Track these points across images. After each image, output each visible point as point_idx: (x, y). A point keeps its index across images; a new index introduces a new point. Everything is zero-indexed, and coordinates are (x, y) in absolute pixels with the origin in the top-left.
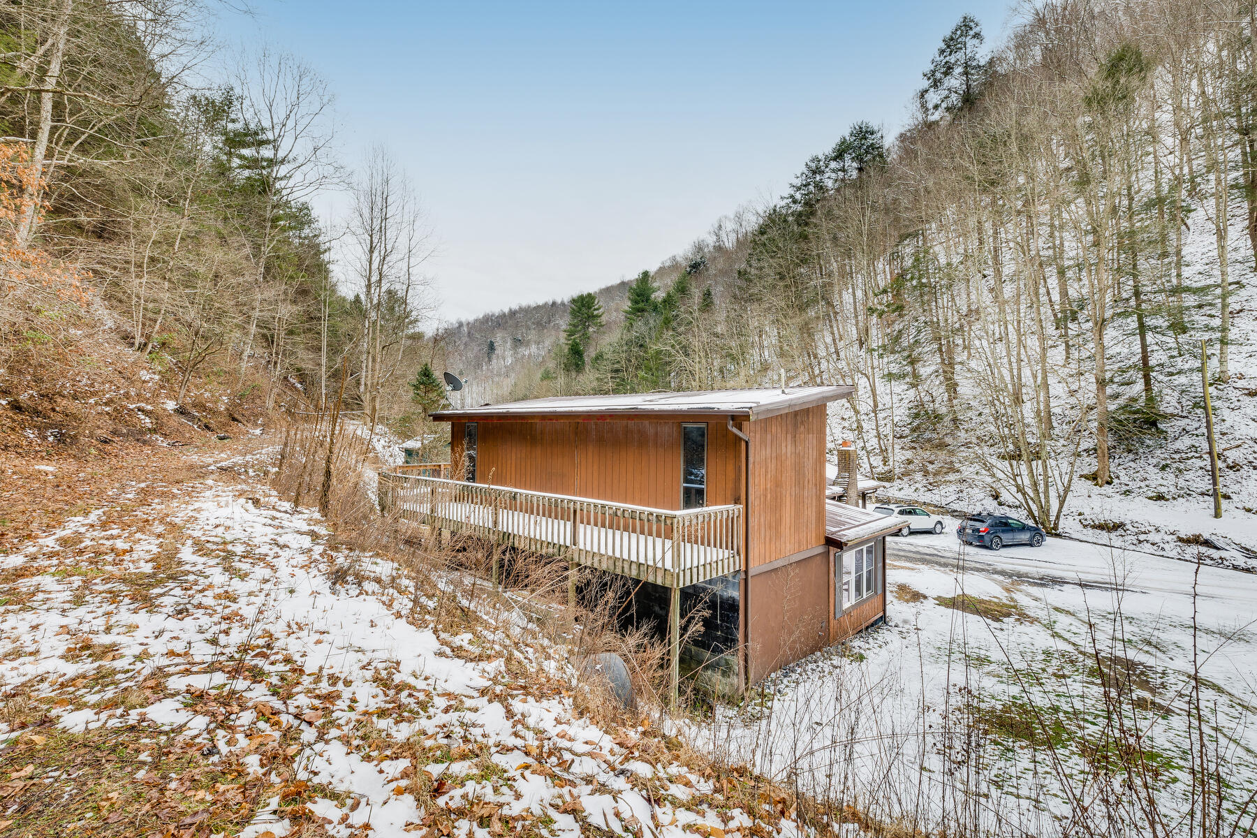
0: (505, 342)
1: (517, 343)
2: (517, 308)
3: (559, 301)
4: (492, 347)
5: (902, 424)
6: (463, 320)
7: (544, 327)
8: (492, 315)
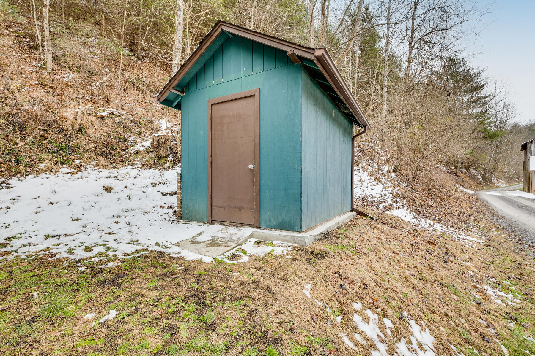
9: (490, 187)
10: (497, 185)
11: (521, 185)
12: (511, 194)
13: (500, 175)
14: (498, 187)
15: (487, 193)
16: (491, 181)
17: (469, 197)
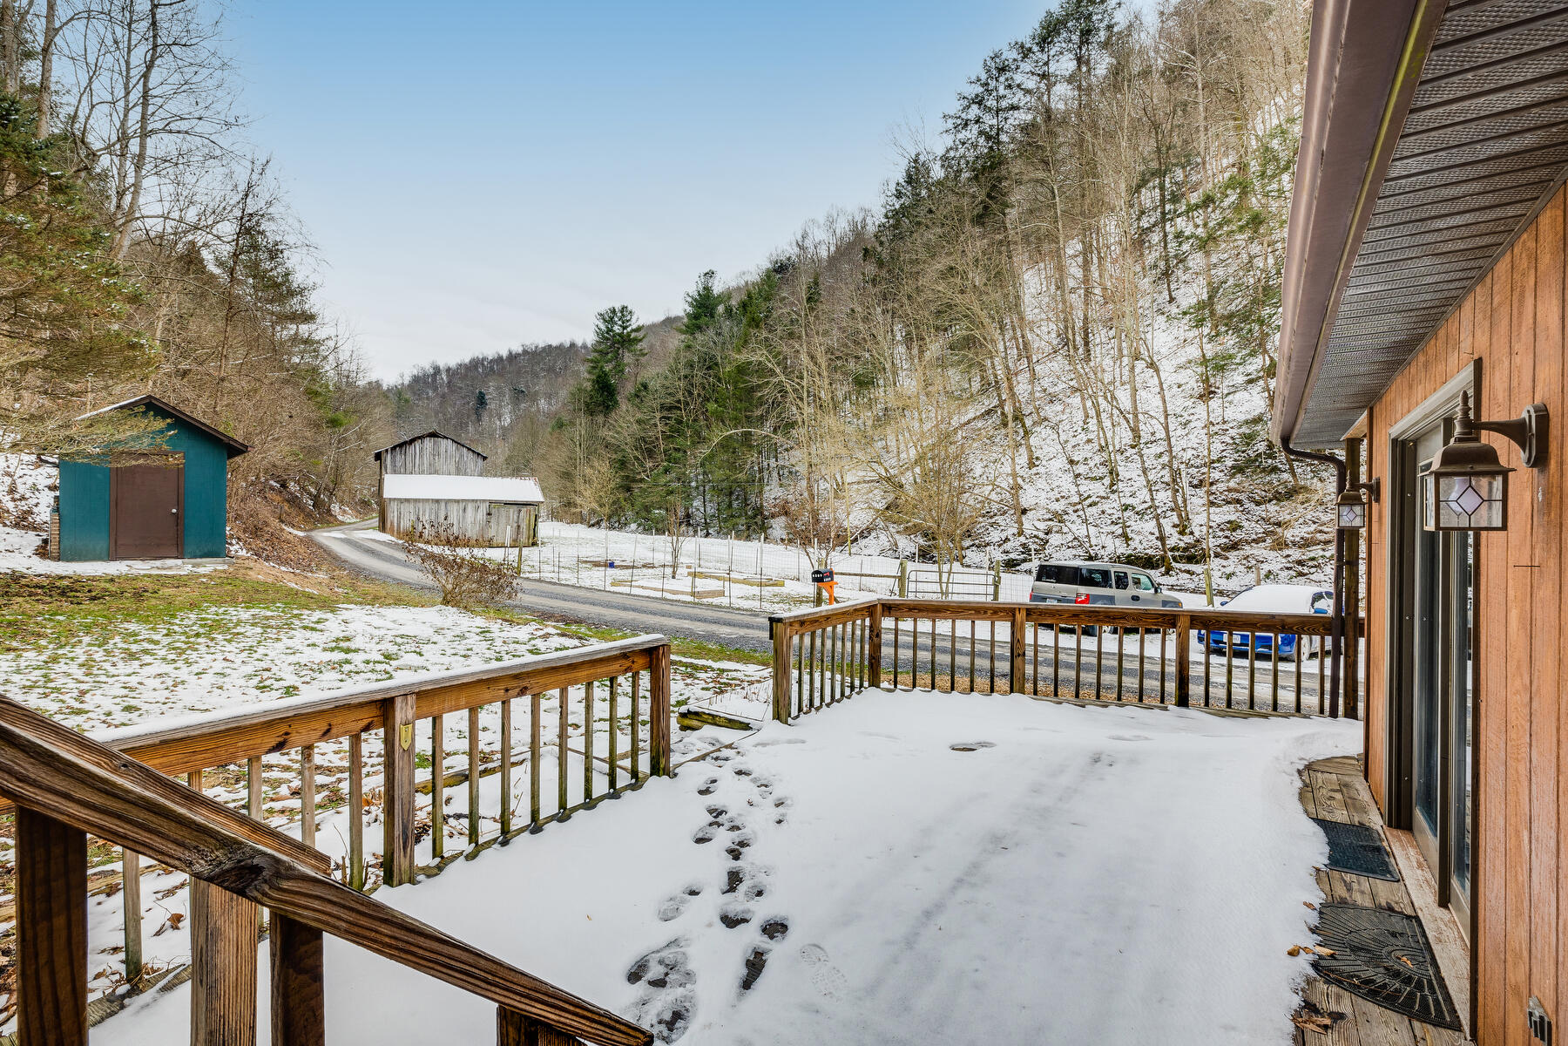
0: (502, 394)
1: (518, 395)
2: (520, 350)
3: (580, 344)
4: (481, 400)
5: (1199, 462)
6: (442, 365)
7: (557, 375)
8: (484, 359)
9: (328, 523)
10: (340, 518)
11: (375, 522)
12: (359, 535)
13: (346, 499)
14: (342, 523)
15: (325, 534)
16: (329, 511)
17: (301, 540)
